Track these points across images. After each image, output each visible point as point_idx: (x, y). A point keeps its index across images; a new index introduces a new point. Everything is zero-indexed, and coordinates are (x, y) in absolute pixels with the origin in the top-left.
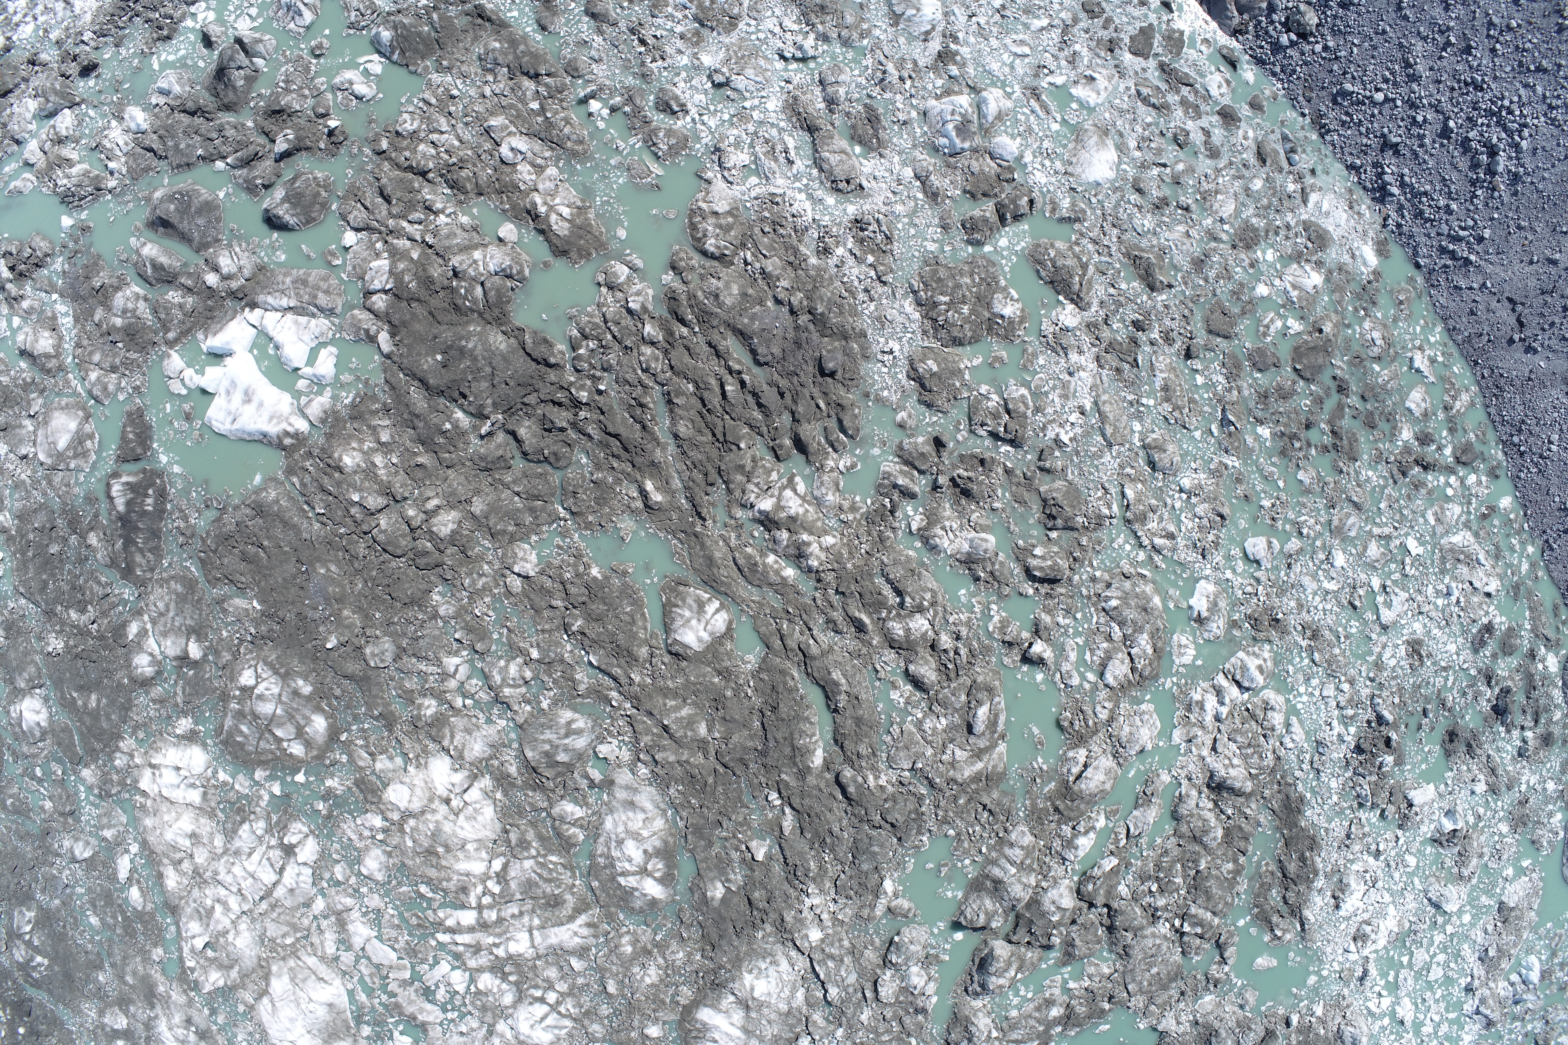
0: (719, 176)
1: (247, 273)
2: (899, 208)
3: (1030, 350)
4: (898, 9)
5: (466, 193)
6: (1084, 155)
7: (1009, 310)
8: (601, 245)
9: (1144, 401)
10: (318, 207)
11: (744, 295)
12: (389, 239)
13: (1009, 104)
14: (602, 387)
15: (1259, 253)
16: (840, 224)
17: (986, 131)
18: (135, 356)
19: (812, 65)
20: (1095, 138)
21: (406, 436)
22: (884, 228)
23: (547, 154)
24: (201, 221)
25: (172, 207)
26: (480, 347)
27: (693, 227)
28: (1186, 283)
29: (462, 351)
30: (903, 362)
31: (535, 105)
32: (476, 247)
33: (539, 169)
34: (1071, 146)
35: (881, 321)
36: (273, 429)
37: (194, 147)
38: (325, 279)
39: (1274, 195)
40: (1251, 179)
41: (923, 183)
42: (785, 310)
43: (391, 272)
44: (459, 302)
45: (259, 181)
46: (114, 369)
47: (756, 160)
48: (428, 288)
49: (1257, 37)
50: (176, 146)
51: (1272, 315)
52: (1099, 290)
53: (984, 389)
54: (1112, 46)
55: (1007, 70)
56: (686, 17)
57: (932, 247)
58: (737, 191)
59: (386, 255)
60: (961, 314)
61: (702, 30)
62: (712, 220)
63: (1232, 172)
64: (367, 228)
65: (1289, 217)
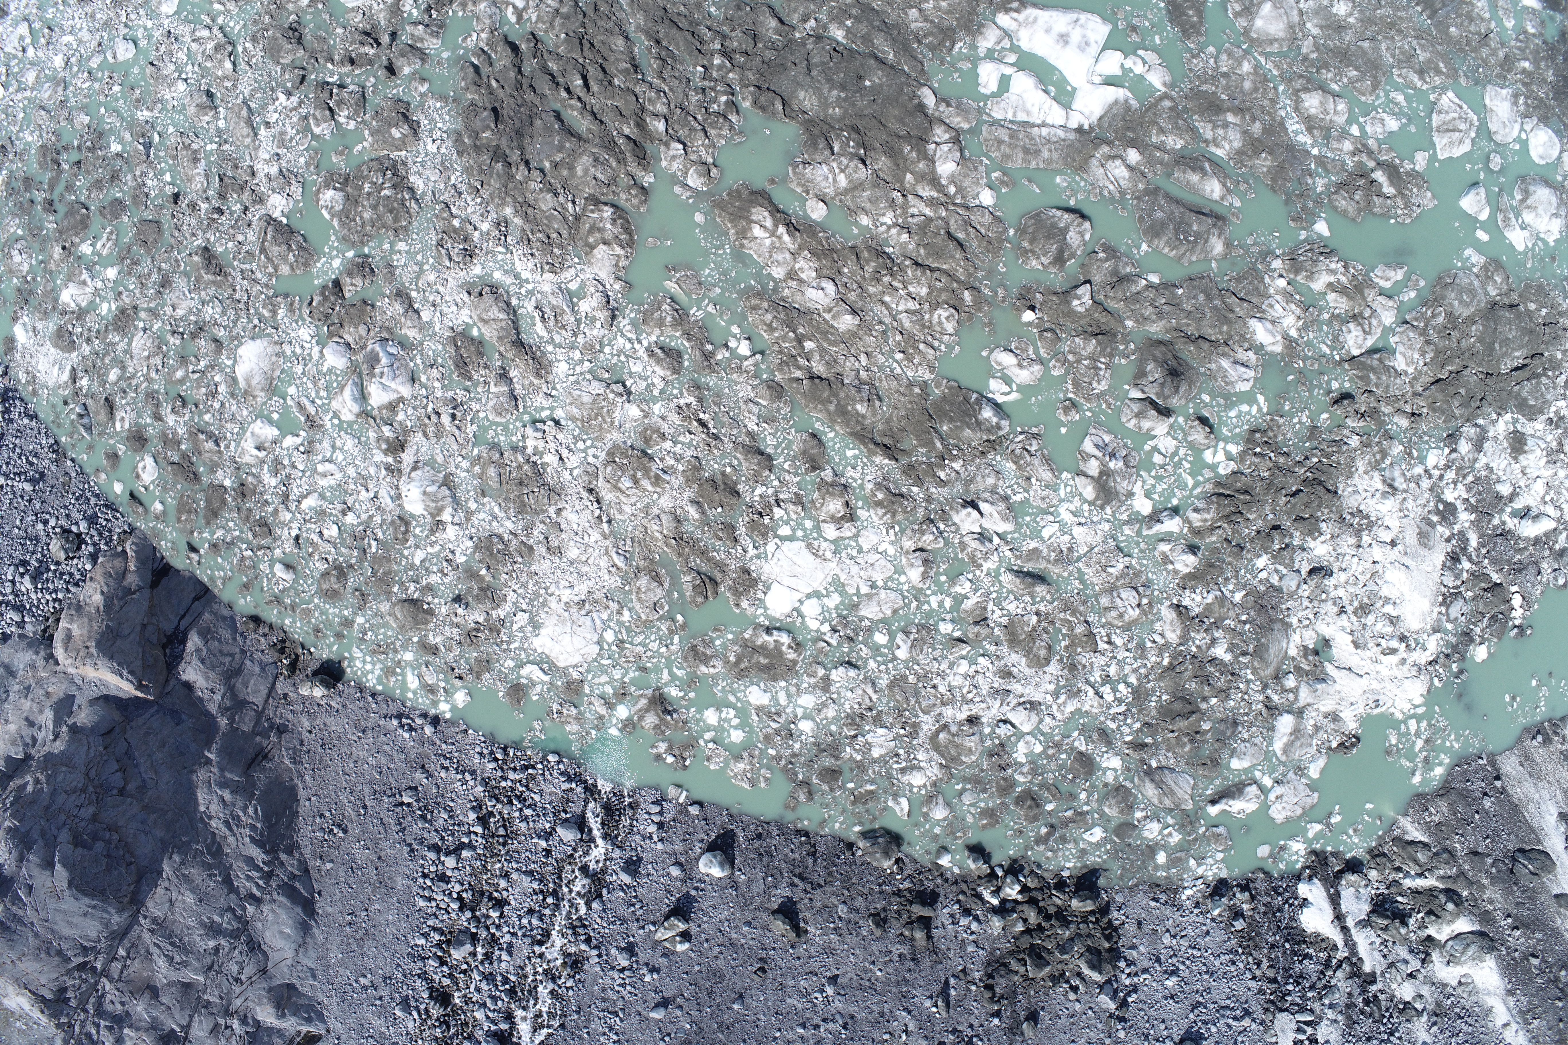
0: (608, 286)
1: (1094, 162)
2: (431, 277)
3: (312, 168)
4: (445, 491)
5: (869, 248)
6: (265, 365)
7: (329, 196)
8: (719, 205)
9: (215, 146)
10: (1030, 230)
11: (572, 168)
12: (943, 199)
13: (335, 405)
14: (700, 69)
15: (114, 307)
16: (487, 253)
17: (354, 369)
18: (1205, 87)
19: (526, 418)
20: (254, 382)
21: (893, 16)
22: (443, 252)
23: (786, 292)
24: (1159, 215)
25: (1195, 228)
26: (825, 91)
27: (627, 230)
28: (177, 261)
29: (843, 87)
30: (424, 135)
31: (809, 345)
32: (846, 192)
33: (792, 275)
34: (277, 373)
35: (444, 168)
36: (1031, 12)
37: (1188, 297)
38: (1005, 157)
39: (100, 368)
40: (120, 379)
41: (411, 306)
42: (534, 164)
43: (934, 162)
44: (854, 135)
45: (1101, 255)
46: (1226, 75)
47: (573, 307)
48: (891, 149)
49: (110, 531)
50: (1209, 298)
51: (105, 252)
52: (252, 236)
53: (352, 125)
54: (242, 491)
55: (338, 443)
56: (662, 460)
57: (402, 246)
58: (588, 275)
59: (944, 182)
60: (372, 182)
61: (643, 446)
62: (608, 235)
63: (134, 382)
64: (968, 208)
65: (86, 349)
